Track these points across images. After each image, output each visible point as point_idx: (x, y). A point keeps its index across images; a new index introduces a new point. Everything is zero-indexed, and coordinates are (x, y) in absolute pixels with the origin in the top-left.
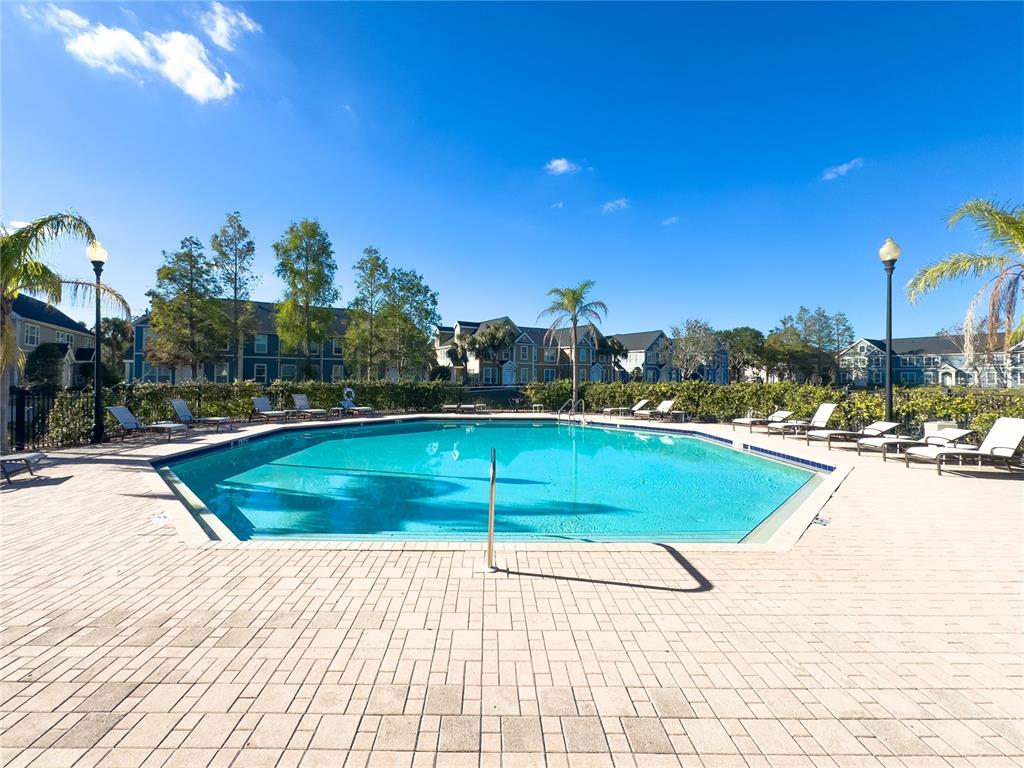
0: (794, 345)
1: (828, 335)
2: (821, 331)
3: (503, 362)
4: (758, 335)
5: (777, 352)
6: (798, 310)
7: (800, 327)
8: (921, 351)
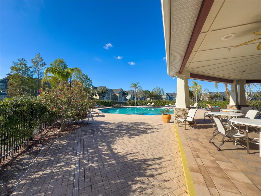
0: (155, 93)
1: (160, 92)
2: (159, 91)
3: (104, 97)
4: (150, 92)
5: (153, 95)
6: (156, 87)
7: (156, 91)
8: (173, 95)
